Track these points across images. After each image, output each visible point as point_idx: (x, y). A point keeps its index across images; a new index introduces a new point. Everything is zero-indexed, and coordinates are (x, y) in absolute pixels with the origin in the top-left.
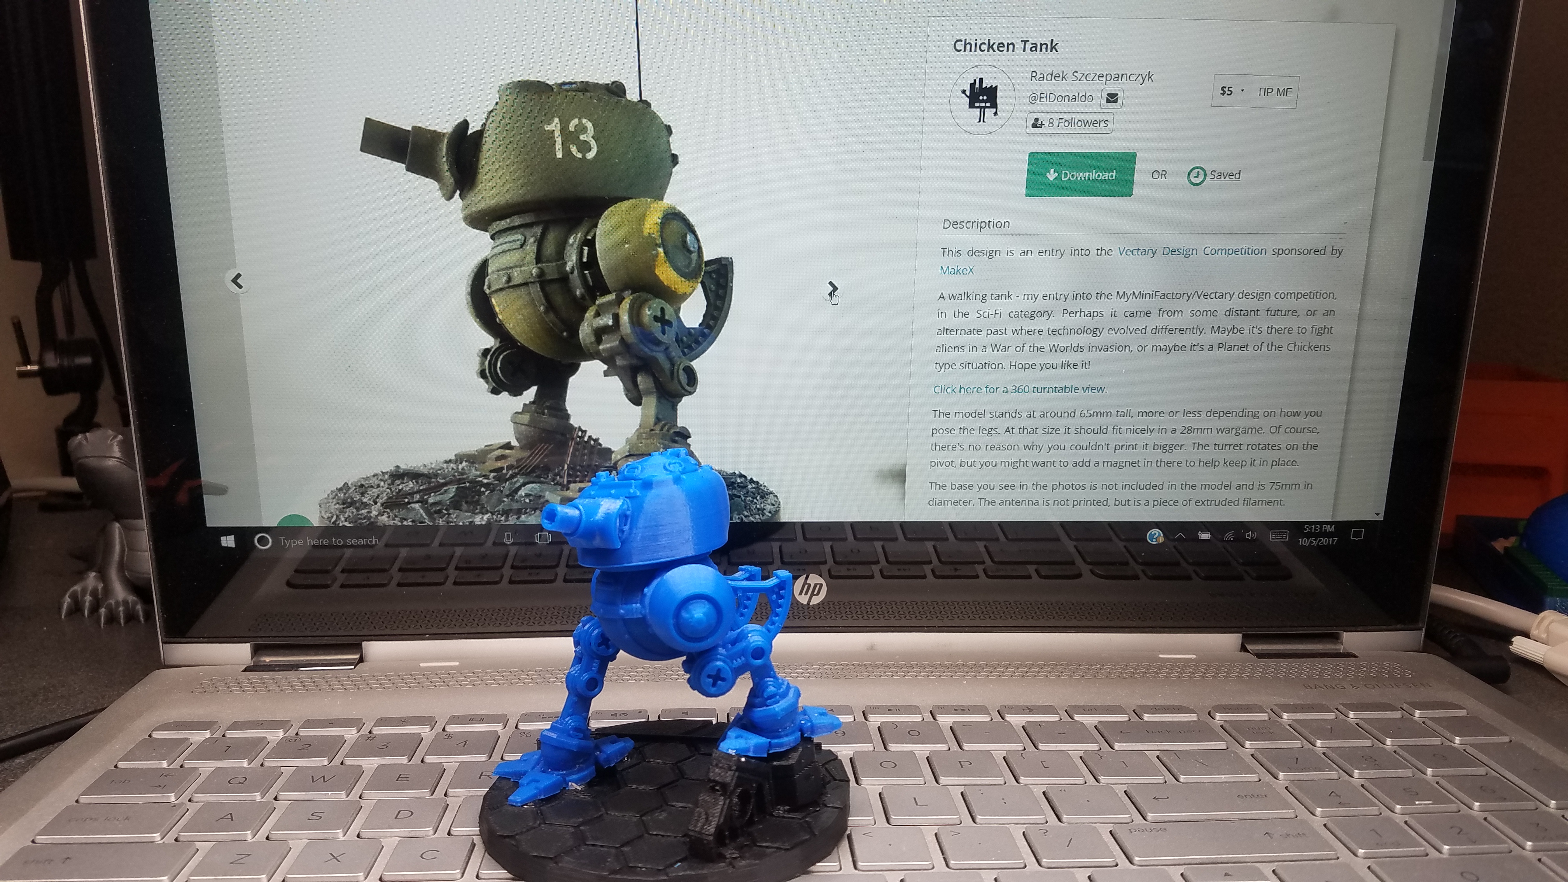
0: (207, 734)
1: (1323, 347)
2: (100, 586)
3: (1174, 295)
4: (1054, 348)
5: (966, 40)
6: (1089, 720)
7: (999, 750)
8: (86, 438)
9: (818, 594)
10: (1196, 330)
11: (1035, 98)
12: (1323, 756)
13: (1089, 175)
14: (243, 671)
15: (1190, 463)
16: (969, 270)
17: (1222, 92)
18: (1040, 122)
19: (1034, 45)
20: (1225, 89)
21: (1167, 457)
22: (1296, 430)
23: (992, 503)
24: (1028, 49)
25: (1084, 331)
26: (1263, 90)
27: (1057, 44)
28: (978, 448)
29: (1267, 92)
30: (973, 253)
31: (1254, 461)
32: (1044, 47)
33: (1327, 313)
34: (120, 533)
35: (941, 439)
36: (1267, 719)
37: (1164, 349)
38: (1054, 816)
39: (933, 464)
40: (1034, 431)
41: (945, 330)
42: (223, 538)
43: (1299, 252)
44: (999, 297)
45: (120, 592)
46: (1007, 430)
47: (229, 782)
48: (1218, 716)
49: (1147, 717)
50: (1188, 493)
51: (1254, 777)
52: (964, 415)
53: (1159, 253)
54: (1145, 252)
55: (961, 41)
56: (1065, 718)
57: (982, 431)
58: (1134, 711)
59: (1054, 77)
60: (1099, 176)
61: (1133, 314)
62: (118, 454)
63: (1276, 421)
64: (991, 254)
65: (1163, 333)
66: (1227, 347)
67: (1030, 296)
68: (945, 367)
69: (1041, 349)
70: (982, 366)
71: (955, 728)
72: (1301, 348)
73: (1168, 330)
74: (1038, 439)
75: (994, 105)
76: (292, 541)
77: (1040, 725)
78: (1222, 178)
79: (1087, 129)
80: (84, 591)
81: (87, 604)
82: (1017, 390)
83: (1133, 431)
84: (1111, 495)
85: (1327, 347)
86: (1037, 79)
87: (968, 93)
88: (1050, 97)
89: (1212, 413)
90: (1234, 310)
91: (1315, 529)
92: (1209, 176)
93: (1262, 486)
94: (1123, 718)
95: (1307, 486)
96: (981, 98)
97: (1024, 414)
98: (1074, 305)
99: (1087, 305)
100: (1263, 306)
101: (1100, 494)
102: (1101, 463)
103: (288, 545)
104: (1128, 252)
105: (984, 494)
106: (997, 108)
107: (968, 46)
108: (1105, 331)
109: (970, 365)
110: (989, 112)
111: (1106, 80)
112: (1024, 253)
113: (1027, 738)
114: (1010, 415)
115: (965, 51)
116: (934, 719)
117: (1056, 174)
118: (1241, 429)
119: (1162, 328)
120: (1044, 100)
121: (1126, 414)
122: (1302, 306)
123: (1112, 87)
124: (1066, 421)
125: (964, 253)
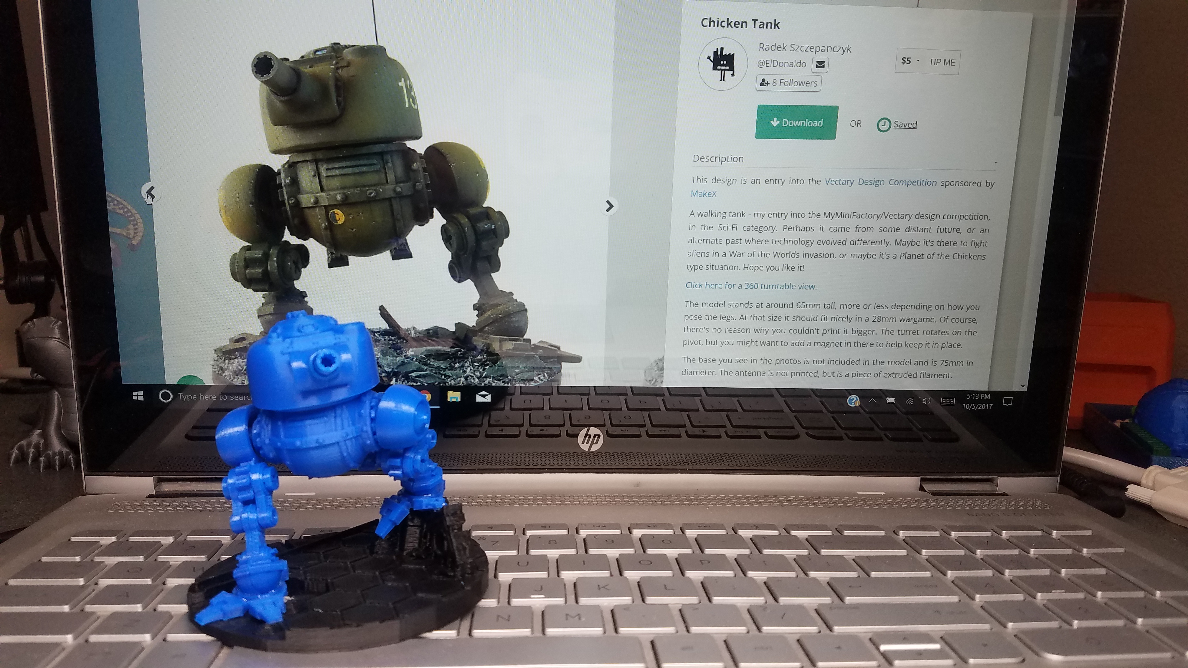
0: (113, 539)
1: (980, 257)
2: (42, 442)
3: (867, 215)
4: (777, 255)
5: (710, 18)
6: (802, 534)
7: (731, 553)
8: (34, 324)
9: (597, 443)
10: (884, 243)
11: (763, 63)
12: (981, 560)
13: (803, 123)
14: (147, 497)
15: (879, 345)
16: (713, 194)
17: (903, 62)
18: (766, 82)
19: (762, 24)
20: (905, 59)
21: (862, 339)
22: (960, 320)
23: (730, 373)
24: (757, 26)
25: (799, 242)
26: (933, 61)
27: (779, 23)
28: (719, 330)
29: (936, 62)
30: (716, 180)
31: (928, 343)
32: (769, 25)
33: (983, 231)
34: (58, 397)
35: (692, 324)
36: (938, 535)
37: (861, 256)
38: (772, 598)
39: (685, 343)
40: (762, 318)
41: (695, 240)
42: (135, 393)
43: (962, 184)
44: (735, 215)
45: (57, 446)
46: (742, 318)
48: (901, 533)
50: (877, 368)
51: (928, 574)
52: (709, 305)
53: (856, 183)
54: (845, 183)
55: (707, 19)
56: (784, 533)
57: (722, 318)
58: (836, 529)
59: (776, 48)
60: (810, 124)
61: (836, 230)
62: (58, 336)
63: (946, 313)
64: (729, 182)
65: (859, 243)
66: (907, 256)
67: (759, 215)
68: (694, 268)
69: (767, 255)
70: (723, 268)
71: (699, 539)
72: (963, 257)
73: (862, 242)
74: (765, 324)
75: (732, 68)
76: (188, 396)
77: (764, 537)
78: (903, 127)
79: (801, 88)
80: (29, 445)
81: (31, 455)
82: (749, 286)
83: (836, 319)
84: (821, 368)
85: (983, 257)
86: (764, 49)
87: (712, 59)
88: (773, 63)
89: (895, 306)
90: (913, 228)
91: (976, 397)
92: (893, 125)
93: (934, 363)
94: (829, 533)
95: (968, 364)
96: (722, 62)
97: (754, 305)
98: (792, 222)
99: (802, 222)
100: (934, 225)
101: (811, 368)
102: (812, 344)
103: (185, 399)
104: (832, 182)
105: (723, 366)
106: (733, 70)
107: (712, 23)
108: (815, 243)
109: (714, 267)
110: (728, 73)
111: (816, 51)
112: (754, 182)
113: (754, 546)
114: (744, 306)
115: (710, 26)
116: (682, 532)
117: (779, 122)
118: (918, 319)
119: (858, 241)
120: (769, 65)
121: (831, 306)
122: (965, 225)
123: (820, 56)
124: (786, 311)
125: (709, 181)
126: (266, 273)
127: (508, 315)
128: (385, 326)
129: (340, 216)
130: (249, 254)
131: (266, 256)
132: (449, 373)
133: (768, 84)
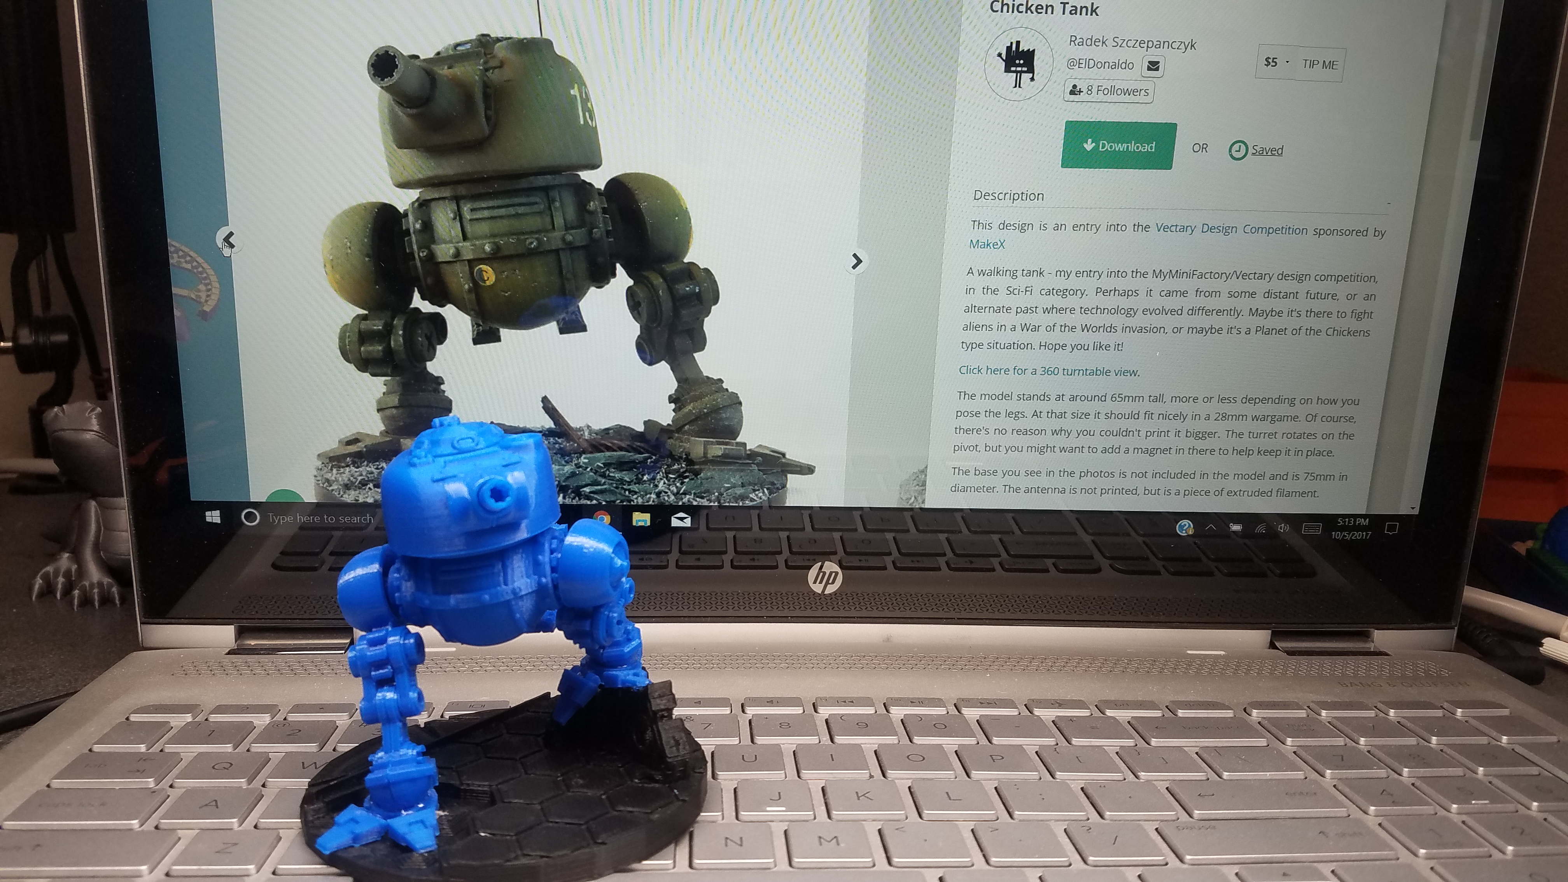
0: (188, 718)
1: (1362, 332)
2: (74, 567)
3: (1212, 274)
4: (1085, 328)
6: (1123, 715)
7: (1030, 744)
8: (63, 410)
9: (833, 583)
10: (1235, 312)
11: (1073, 63)
12: (1367, 753)
13: (1128, 147)
14: (226, 654)
15: (1223, 452)
16: (999, 244)
17: (1266, 63)
18: (1078, 88)
19: (1074, 8)
20: (1269, 60)
21: (1200, 444)
22: (1333, 419)
23: (1017, 490)
24: (1067, 11)
25: (1117, 311)
26: (1308, 62)
27: (1098, 7)
28: (1004, 432)
29: (1312, 64)
30: (1004, 226)
31: (1289, 450)
32: (1084, 10)
33: (1368, 298)
34: (96, 511)
35: (967, 422)
36: (1305, 716)
37: (1201, 331)
38: (1095, 813)
39: (957, 448)
40: (1062, 415)
41: (973, 308)
42: (208, 513)
43: (1342, 233)
44: (1030, 273)
45: (95, 574)
46: (1035, 414)
47: (213, 767)
48: (1255, 712)
49: (1181, 713)
50: (1219, 483)
51: (1300, 775)
52: (990, 397)
53: (1197, 231)
54: (1184, 229)
55: (998, 1)
56: (1097, 713)
57: (1009, 414)
58: (1167, 707)
59: (1093, 42)
60: (1138, 148)
61: (1169, 294)
62: (96, 428)
63: (1314, 408)
64: (1023, 228)
65: (1200, 314)
66: (1265, 330)
67: (1063, 273)
68: (971, 346)
69: (1073, 329)
70: (1010, 346)
71: (983, 722)
72: (1340, 333)
73: (1204, 311)
74: (1067, 423)
75: (1031, 70)
76: (281, 517)
77: (1071, 719)
78: (1265, 154)
79: (1127, 98)
80: (57, 573)
81: (60, 586)
82: (1047, 371)
83: (1165, 417)
84: (1142, 482)
85: (1367, 333)
86: (1077, 44)
87: (1004, 56)
88: (1089, 64)
89: (1248, 400)
90: (1273, 291)
91: (1349, 523)
92: (1251, 151)
93: (1297, 477)
94: (1157, 714)
95: (1341, 478)
96: (1017, 62)
97: (1053, 397)
98: (1108, 283)
99: (1122, 284)
100: (1302, 288)
101: (1130, 483)
102: (1131, 450)
103: (277, 521)
104: (1166, 228)
105: (1008, 480)
106: (1033, 73)
107: (1005, 8)
108: (1140, 312)
109: (998, 345)
110: (1026, 77)
111: (1148, 47)
112: (1057, 228)
113: (1059, 732)
114: (1039, 398)
115: (1002, 12)
116: (959, 712)
117: (1094, 144)
118: (1277, 417)
119: (1199, 309)
120: (1083, 66)
121: (1158, 399)
122: (1342, 289)
123: (1154, 55)
124: (1096, 406)
125: (995, 226)
126: (389, 352)
127: (716, 410)
128: (549, 424)
129: (489, 275)
130: (364, 325)
131: (388, 330)
132: (635, 488)
133: (1080, 92)
